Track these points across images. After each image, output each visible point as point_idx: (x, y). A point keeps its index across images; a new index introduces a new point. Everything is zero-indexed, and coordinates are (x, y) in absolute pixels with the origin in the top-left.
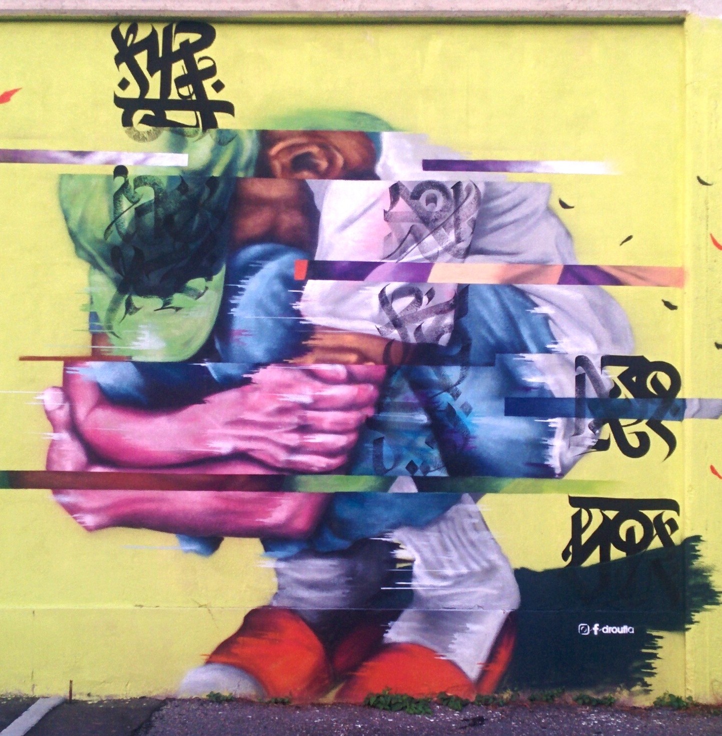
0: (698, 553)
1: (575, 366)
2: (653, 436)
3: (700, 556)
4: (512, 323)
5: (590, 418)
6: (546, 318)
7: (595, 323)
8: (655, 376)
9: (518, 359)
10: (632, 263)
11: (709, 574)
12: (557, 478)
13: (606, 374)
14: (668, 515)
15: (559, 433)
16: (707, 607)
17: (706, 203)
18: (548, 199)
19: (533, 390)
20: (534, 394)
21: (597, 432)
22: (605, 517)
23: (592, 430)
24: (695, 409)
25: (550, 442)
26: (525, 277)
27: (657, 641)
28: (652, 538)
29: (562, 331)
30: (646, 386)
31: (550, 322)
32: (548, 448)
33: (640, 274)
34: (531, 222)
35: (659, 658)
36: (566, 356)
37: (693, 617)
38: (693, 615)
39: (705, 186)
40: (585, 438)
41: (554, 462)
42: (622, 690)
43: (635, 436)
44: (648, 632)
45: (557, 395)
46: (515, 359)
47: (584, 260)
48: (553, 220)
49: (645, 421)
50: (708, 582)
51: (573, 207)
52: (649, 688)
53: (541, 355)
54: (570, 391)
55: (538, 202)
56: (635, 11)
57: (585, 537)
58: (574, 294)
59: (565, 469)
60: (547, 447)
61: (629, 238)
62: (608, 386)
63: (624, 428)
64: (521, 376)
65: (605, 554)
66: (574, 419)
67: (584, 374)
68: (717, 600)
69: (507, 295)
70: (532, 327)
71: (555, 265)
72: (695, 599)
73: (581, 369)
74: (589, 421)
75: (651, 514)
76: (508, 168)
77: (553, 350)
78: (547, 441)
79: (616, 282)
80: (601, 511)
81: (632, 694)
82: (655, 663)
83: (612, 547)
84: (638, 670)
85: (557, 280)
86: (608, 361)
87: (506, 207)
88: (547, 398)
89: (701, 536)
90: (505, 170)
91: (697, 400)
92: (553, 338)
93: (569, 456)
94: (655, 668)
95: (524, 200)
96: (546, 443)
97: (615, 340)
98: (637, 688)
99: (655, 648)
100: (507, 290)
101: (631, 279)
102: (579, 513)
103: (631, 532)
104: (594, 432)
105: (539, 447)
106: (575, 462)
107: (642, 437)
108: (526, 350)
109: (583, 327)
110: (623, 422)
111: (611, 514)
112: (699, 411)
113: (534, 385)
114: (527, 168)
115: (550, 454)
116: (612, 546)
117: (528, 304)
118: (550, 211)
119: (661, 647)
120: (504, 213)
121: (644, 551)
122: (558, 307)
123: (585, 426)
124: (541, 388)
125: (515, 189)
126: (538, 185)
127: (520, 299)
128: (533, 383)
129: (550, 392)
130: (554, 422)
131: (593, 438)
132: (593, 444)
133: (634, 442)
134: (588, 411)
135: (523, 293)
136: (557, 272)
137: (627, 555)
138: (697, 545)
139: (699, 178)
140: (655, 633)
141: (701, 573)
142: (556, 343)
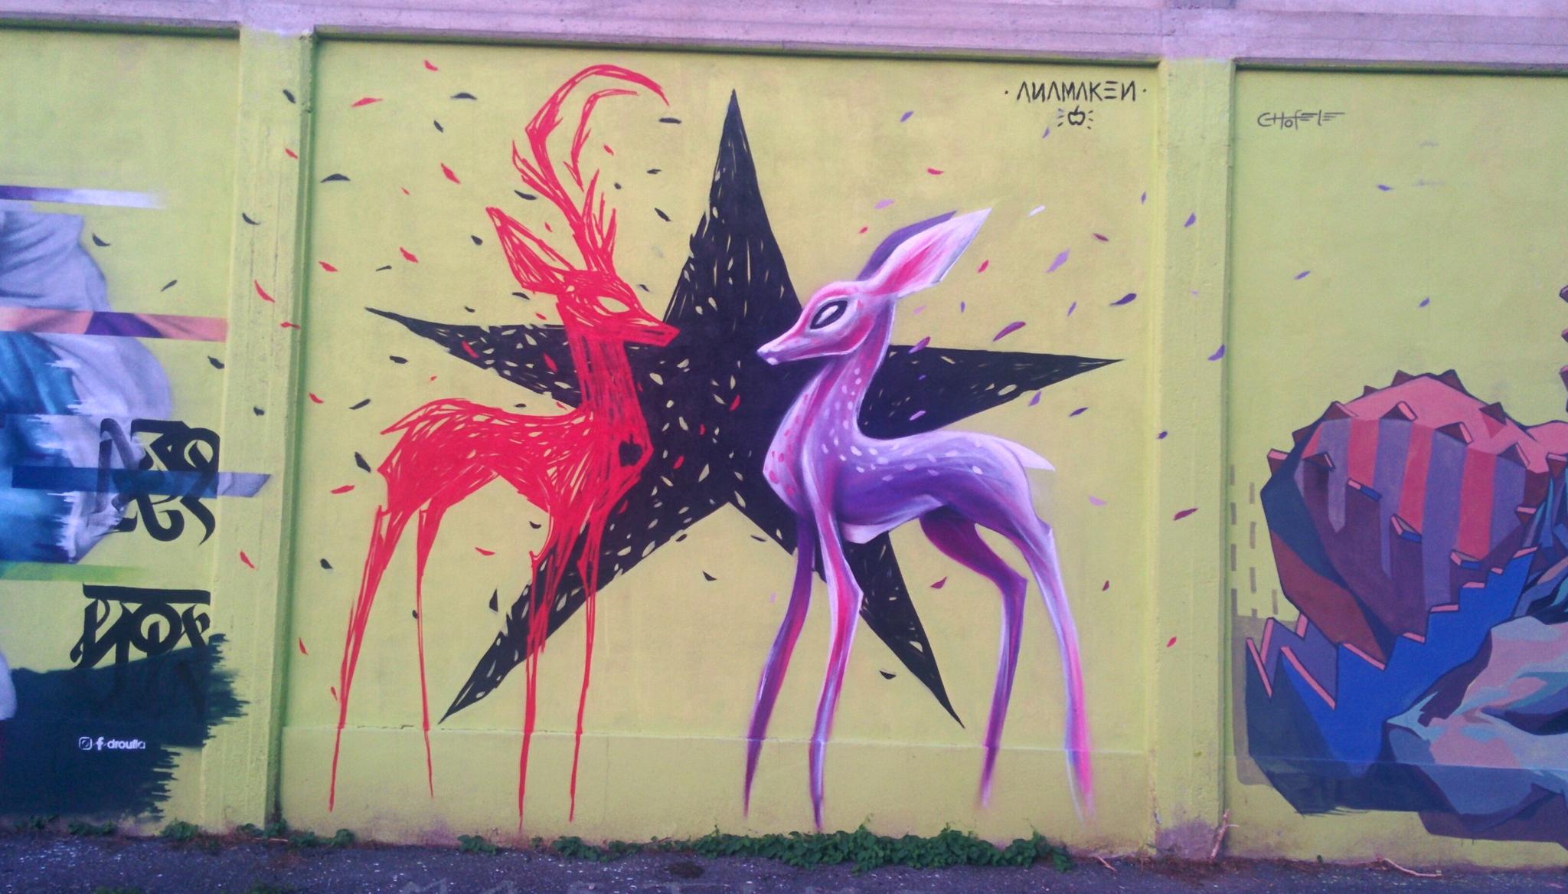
0: (220, 655)
1: (99, 431)
2: (188, 516)
3: (222, 658)
4: (27, 377)
5: (114, 492)
6: (69, 373)
7: (129, 383)
8: (195, 446)
9: (34, 420)
10: (175, 312)
11: (230, 680)
12: (71, 563)
13: (136, 442)
14: (199, 609)
15: (76, 510)
16: (226, 719)
17: (252, 244)
18: (79, 234)
19: (48, 458)
20: (48, 463)
21: (122, 509)
22: (125, 610)
23: (116, 507)
24: (227, 485)
25: (65, 519)
26: (45, 325)
27: (172, 758)
28: (179, 636)
29: (88, 389)
30: (183, 456)
31: (74, 379)
32: (62, 527)
33: (183, 325)
34: (57, 260)
35: (174, 779)
36: (91, 419)
37: (209, 731)
38: (210, 729)
39: (251, 226)
40: (106, 517)
41: (68, 544)
42: (127, 816)
43: (166, 515)
44: (163, 748)
45: (76, 464)
46: (29, 420)
47: (118, 307)
48: (84, 260)
49: (179, 498)
50: (229, 689)
51: (108, 245)
52: (160, 814)
53: (61, 416)
54: (92, 461)
55: (66, 237)
56: (178, 19)
57: (100, 633)
58: (104, 346)
59: (81, 552)
60: (60, 525)
61: (173, 283)
62: (138, 456)
63: (154, 506)
64: (36, 440)
65: (122, 654)
66: (95, 493)
67: (110, 441)
68: (238, 710)
69: (24, 346)
70: (51, 383)
71: (83, 312)
72: (213, 709)
73: (107, 435)
74: (112, 496)
75: (180, 608)
76: (33, 196)
77: (75, 411)
78: (61, 519)
79: (153, 333)
80: (121, 604)
81: (139, 822)
82: (170, 785)
83: (132, 646)
84: (148, 792)
85: (85, 329)
86: (139, 426)
87: (28, 242)
88: (65, 468)
89: (224, 635)
90: (30, 199)
91: (230, 475)
92: (76, 397)
93: (87, 537)
94: (169, 791)
95: (52, 234)
96: (60, 520)
97: (150, 403)
98: (146, 814)
99: (170, 767)
100: (25, 339)
101: (172, 331)
102: (94, 605)
103: (154, 628)
104: (118, 510)
105: (50, 525)
106: (93, 544)
107: (175, 516)
108: (43, 410)
109: (113, 386)
110: (153, 498)
111: (133, 607)
112: (229, 488)
113: (49, 452)
114: (57, 197)
115: (64, 534)
116: (131, 644)
117: (49, 356)
118: (80, 248)
119: (177, 766)
120: (27, 247)
121: (168, 651)
122: (85, 362)
123: (107, 502)
124: (58, 456)
125: (39, 222)
126: (67, 217)
127: (39, 351)
128: (48, 449)
129: (68, 460)
130: (71, 497)
131: (116, 517)
132: (116, 524)
133: (165, 522)
134: (112, 485)
135: (43, 344)
136: (84, 320)
137: (148, 655)
138: (219, 646)
139: (245, 216)
140: (171, 750)
141: (222, 679)
142: (79, 403)
